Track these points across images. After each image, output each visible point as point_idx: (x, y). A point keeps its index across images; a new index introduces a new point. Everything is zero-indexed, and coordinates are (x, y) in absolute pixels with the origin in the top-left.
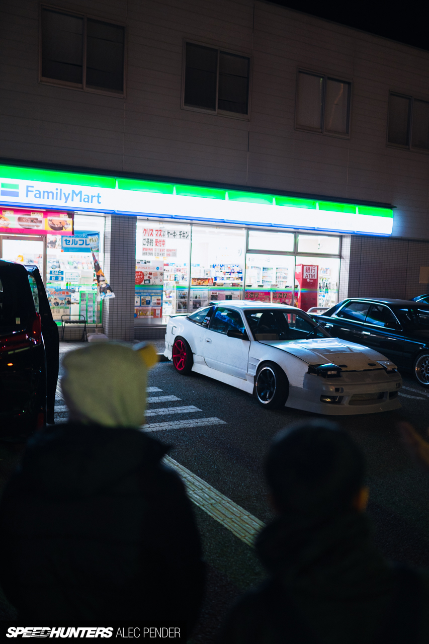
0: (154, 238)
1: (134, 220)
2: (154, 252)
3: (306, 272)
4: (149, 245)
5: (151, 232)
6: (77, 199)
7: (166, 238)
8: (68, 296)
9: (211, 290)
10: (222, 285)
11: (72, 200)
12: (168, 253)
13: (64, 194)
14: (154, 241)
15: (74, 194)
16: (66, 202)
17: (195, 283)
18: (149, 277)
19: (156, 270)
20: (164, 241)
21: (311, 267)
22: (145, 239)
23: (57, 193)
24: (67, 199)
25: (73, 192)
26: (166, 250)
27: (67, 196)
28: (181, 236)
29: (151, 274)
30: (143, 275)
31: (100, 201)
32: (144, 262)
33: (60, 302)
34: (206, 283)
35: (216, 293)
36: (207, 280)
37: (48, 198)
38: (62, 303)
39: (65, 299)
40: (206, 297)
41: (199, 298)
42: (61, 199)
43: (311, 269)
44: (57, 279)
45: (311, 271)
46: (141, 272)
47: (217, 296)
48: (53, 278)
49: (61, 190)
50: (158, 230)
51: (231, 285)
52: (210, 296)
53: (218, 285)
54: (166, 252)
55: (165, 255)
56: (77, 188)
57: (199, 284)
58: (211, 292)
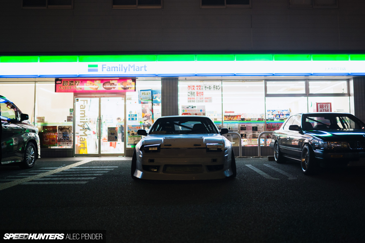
0: (195, 91)
1: (176, 80)
2: (196, 100)
3: (320, 108)
4: (192, 95)
5: (193, 87)
7: (204, 90)
9: (240, 123)
10: (250, 120)
11: (129, 70)
12: (206, 100)
13: (124, 67)
14: (196, 93)
16: (125, 72)
17: (227, 119)
19: (200, 112)
21: (324, 104)
22: (189, 92)
23: (120, 67)
24: (126, 70)
25: (129, 65)
26: (204, 98)
27: (126, 68)
28: (215, 88)
29: (196, 114)
31: (146, 70)
32: (191, 107)
34: (235, 118)
35: (245, 126)
36: (236, 117)
37: (115, 71)
38: (136, 134)
40: (237, 128)
41: (232, 129)
42: (122, 71)
43: (324, 106)
44: (133, 119)
45: (324, 107)
46: (189, 113)
47: (245, 127)
48: (130, 119)
49: (122, 65)
50: (198, 86)
51: (257, 119)
52: (240, 128)
53: (247, 120)
54: (204, 100)
56: (132, 63)
57: (230, 120)
58: (241, 125)
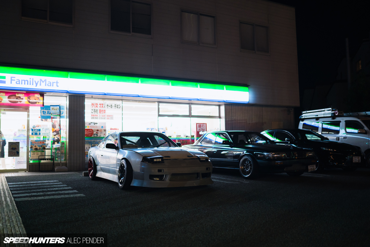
0: (98, 108)
1: (83, 97)
2: (99, 117)
3: (199, 127)
4: (95, 113)
6: (43, 84)
7: (106, 109)
8: (44, 144)
11: (40, 85)
12: (108, 117)
13: (35, 81)
14: (99, 110)
15: (41, 82)
16: (36, 86)
18: (97, 132)
19: (101, 128)
20: (105, 110)
21: (201, 125)
22: (92, 110)
23: (30, 81)
25: (41, 80)
26: (106, 116)
27: (37, 83)
28: (116, 107)
29: (98, 130)
30: (93, 131)
31: (58, 85)
32: (93, 123)
33: (38, 148)
37: (25, 84)
38: (40, 149)
39: (42, 146)
42: (33, 84)
44: (36, 134)
45: (202, 127)
46: (92, 129)
48: (34, 134)
49: (33, 79)
50: (100, 104)
55: (106, 118)
56: (43, 78)
